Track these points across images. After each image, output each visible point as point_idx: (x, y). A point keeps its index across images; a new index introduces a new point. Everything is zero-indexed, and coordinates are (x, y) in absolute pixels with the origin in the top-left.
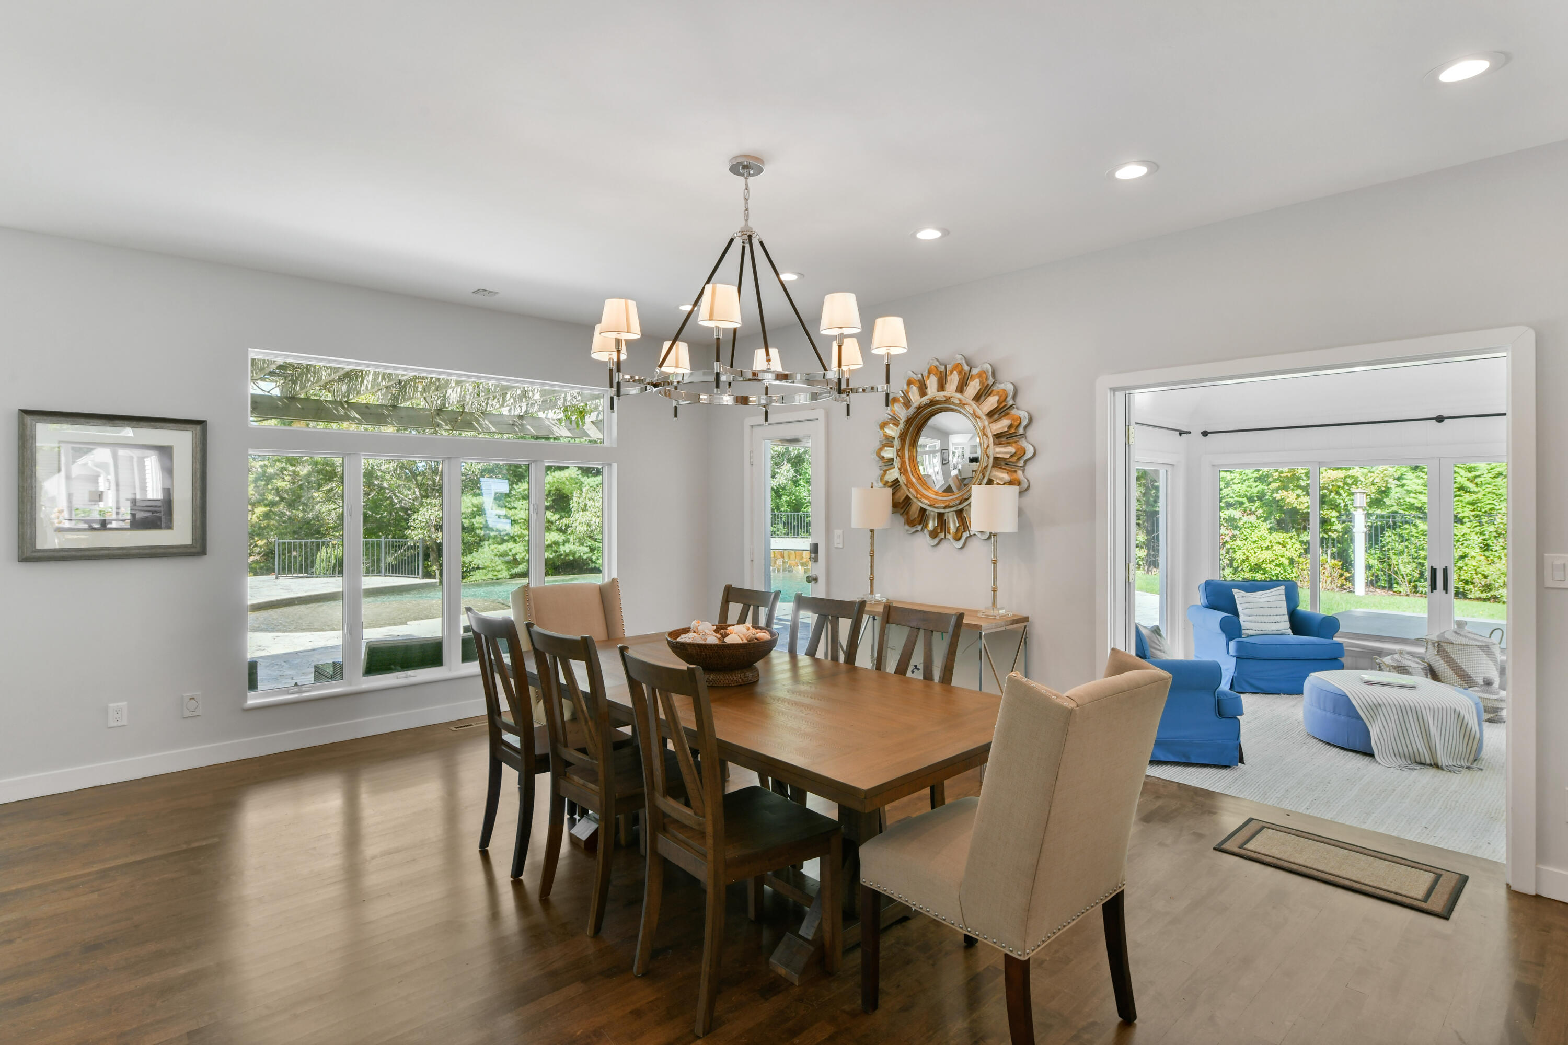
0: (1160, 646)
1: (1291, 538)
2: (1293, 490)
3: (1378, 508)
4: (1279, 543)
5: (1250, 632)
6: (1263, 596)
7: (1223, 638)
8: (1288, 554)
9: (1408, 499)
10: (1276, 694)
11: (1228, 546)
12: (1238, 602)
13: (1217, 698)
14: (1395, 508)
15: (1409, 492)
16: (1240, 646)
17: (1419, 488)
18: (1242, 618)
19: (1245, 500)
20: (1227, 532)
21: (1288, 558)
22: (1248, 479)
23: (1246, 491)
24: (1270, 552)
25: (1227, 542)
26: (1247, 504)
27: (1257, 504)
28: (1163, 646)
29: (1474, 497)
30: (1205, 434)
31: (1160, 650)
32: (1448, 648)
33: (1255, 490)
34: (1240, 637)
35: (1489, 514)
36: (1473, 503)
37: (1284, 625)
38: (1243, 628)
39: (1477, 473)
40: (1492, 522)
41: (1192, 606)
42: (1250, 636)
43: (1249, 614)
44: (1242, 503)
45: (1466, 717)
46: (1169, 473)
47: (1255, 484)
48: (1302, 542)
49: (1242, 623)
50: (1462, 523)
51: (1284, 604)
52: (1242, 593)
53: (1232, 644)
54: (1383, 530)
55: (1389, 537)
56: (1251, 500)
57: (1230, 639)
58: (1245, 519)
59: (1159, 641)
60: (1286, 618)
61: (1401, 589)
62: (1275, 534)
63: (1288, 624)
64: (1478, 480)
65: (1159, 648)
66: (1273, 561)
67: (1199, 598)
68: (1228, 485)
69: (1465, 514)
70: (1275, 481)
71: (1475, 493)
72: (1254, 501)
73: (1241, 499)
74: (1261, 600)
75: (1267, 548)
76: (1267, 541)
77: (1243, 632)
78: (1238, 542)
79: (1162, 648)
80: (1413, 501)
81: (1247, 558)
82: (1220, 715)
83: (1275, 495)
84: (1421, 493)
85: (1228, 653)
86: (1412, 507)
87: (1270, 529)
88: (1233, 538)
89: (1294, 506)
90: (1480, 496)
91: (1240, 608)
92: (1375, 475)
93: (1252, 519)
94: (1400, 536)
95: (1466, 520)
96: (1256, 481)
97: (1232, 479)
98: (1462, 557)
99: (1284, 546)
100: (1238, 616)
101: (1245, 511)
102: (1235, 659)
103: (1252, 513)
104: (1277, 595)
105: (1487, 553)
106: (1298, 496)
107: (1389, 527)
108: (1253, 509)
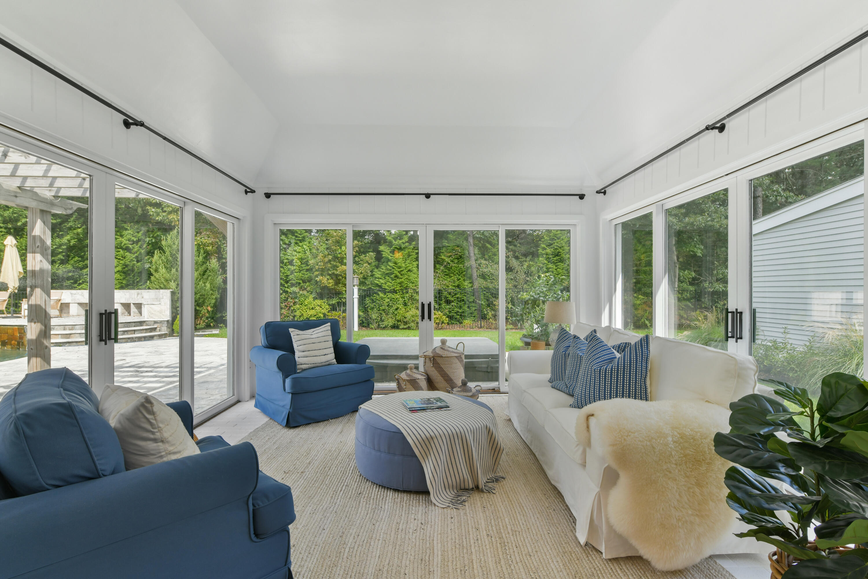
0: (153, 433)
1: (324, 302)
2: (325, 276)
3: (363, 286)
4: (318, 305)
5: (304, 367)
6: (314, 333)
7: (279, 376)
8: (323, 311)
9: (375, 282)
10: (325, 421)
11: (292, 308)
12: (294, 340)
13: (251, 508)
14: (370, 286)
15: (376, 278)
16: (295, 383)
17: (380, 276)
18: (297, 354)
19: (301, 282)
20: (291, 300)
21: (323, 314)
22: (303, 270)
23: (302, 277)
24: (314, 310)
25: (291, 306)
26: (302, 284)
27: (308, 284)
28: (160, 430)
29: (401, 280)
30: (268, 195)
31: (155, 440)
32: (439, 360)
33: (306, 276)
34: (295, 372)
35: (406, 289)
36: (400, 283)
37: (331, 357)
38: (298, 363)
39: (402, 269)
40: (407, 292)
41: (254, 347)
42: (304, 370)
43: (303, 350)
44: (300, 283)
45: (491, 428)
46: (235, 226)
47: (306, 273)
48: (329, 305)
49: (297, 359)
50: (396, 293)
51: (330, 338)
52: (297, 332)
53: (288, 381)
54: (365, 298)
55: (368, 300)
56: (304, 282)
57: (286, 376)
58: (301, 292)
59: (151, 424)
60: (332, 350)
61: (373, 327)
62: (316, 301)
63: (333, 356)
64: (402, 273)
65: (152, 436)
66: (315, 315)
67: (260, 339)
68: (292, 273)
69: (398, 289)
70: (316, 271)
71: (401, 278)
72: (306, 283)
73: (298, 281)
74: (312, 337)
75: (312, 309)
76: (313, 304)
77: (298, 367)
78: (298, 306)
79: (158, 435)
80: (377, 282)
81: (302, 315)
82: (257, 535)
83: (316, 279)
84: (381, 278)
85: (285, 390)
86: (377, 285)
87: (314, 298)
88: (295, 303)
89: (326, 284)
90: (403, 280)
91: (295, 345)
92: (362, 269)
93: (305, 292)
94: (372, 300)
95: (398, 291)
96: (306, 271)
97: (294, 270)
98: (397, 309)
99: (321, 307)
100: (293, 353)
101: (301, 288)
102: (290, 395)
103: (305, 289)
104: (325, 330)
105: (405, 307)
106: (328, 279)
107: (368, 296)
108: (305, 287)
